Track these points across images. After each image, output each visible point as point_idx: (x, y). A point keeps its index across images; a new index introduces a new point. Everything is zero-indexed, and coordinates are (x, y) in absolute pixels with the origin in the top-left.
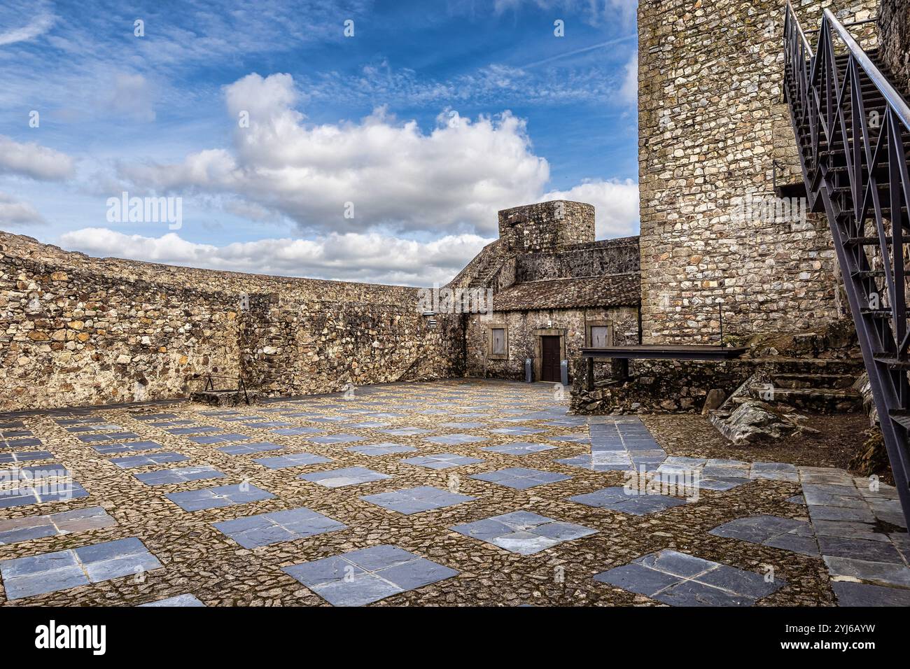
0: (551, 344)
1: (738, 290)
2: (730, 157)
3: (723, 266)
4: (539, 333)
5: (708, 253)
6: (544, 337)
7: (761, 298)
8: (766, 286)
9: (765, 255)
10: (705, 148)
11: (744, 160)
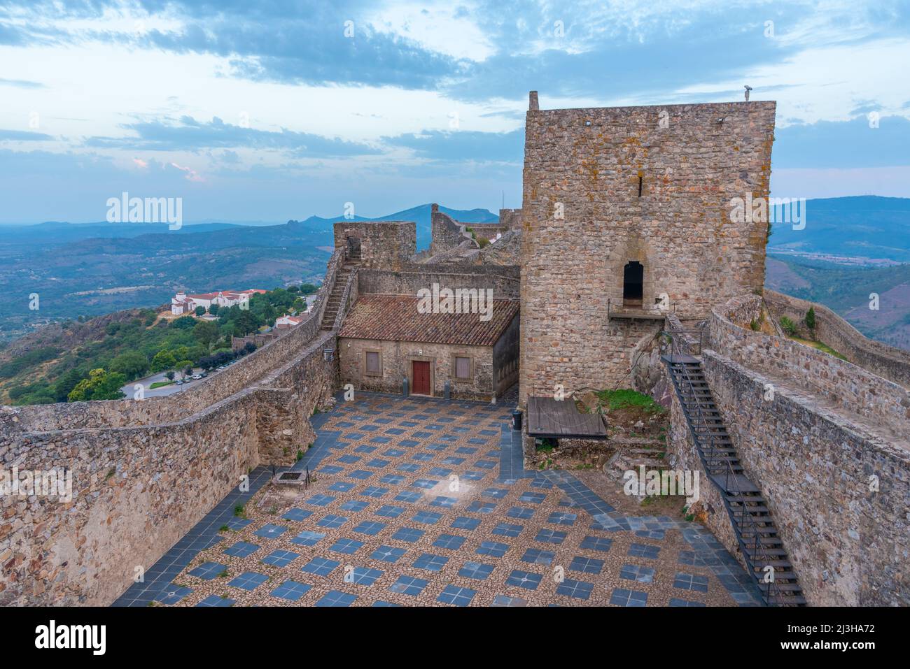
0: (422, 368)
1: (579, 364)
2: (579, 286)
3: (572, 349)
4: (412, 359)
5: (563, 340)
6: (414, 362)
7: (592, 370)
8: (595, 364)
9: (596, 346)
10: (565, 276)
11: (588, 289)
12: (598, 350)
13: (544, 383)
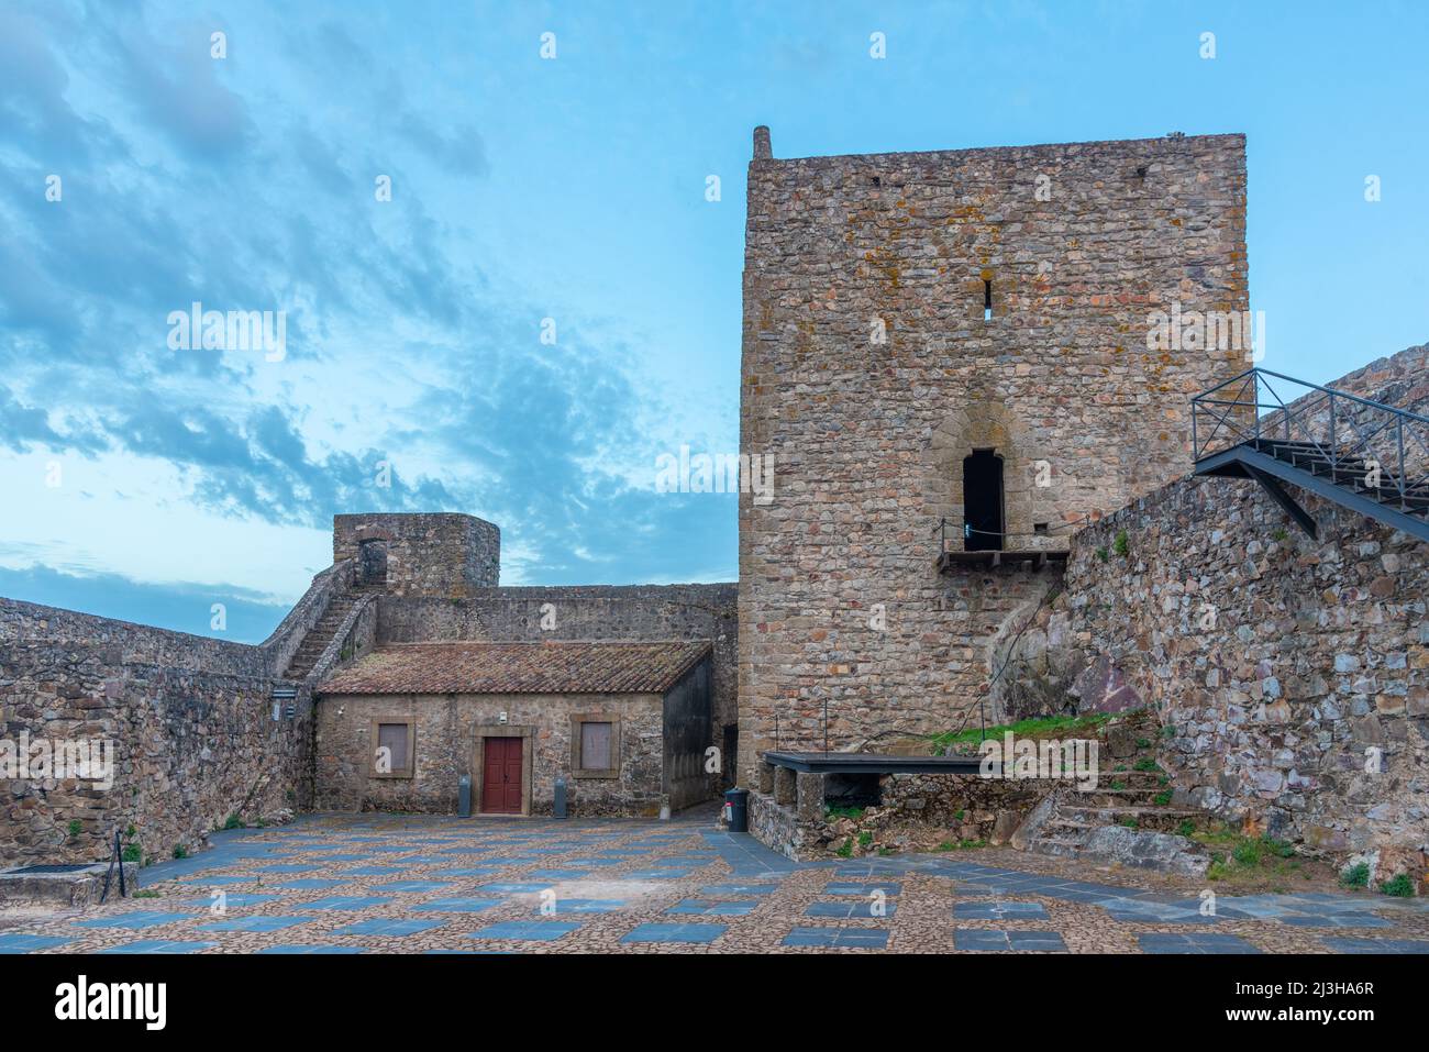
0: (503, 750)
1: (874, 678)
2: (869, 504)
3: (857, 645)
4: (482, 733)
5: (836, 626)
6: (487, 739)
7: (902, 691)
8: (909, 676)
9: (909, 636)
10: (836, 485)
11: (887, 511)
12: (915, 645)
13: (796, 726)
